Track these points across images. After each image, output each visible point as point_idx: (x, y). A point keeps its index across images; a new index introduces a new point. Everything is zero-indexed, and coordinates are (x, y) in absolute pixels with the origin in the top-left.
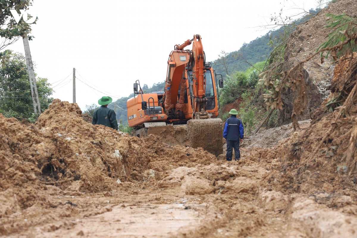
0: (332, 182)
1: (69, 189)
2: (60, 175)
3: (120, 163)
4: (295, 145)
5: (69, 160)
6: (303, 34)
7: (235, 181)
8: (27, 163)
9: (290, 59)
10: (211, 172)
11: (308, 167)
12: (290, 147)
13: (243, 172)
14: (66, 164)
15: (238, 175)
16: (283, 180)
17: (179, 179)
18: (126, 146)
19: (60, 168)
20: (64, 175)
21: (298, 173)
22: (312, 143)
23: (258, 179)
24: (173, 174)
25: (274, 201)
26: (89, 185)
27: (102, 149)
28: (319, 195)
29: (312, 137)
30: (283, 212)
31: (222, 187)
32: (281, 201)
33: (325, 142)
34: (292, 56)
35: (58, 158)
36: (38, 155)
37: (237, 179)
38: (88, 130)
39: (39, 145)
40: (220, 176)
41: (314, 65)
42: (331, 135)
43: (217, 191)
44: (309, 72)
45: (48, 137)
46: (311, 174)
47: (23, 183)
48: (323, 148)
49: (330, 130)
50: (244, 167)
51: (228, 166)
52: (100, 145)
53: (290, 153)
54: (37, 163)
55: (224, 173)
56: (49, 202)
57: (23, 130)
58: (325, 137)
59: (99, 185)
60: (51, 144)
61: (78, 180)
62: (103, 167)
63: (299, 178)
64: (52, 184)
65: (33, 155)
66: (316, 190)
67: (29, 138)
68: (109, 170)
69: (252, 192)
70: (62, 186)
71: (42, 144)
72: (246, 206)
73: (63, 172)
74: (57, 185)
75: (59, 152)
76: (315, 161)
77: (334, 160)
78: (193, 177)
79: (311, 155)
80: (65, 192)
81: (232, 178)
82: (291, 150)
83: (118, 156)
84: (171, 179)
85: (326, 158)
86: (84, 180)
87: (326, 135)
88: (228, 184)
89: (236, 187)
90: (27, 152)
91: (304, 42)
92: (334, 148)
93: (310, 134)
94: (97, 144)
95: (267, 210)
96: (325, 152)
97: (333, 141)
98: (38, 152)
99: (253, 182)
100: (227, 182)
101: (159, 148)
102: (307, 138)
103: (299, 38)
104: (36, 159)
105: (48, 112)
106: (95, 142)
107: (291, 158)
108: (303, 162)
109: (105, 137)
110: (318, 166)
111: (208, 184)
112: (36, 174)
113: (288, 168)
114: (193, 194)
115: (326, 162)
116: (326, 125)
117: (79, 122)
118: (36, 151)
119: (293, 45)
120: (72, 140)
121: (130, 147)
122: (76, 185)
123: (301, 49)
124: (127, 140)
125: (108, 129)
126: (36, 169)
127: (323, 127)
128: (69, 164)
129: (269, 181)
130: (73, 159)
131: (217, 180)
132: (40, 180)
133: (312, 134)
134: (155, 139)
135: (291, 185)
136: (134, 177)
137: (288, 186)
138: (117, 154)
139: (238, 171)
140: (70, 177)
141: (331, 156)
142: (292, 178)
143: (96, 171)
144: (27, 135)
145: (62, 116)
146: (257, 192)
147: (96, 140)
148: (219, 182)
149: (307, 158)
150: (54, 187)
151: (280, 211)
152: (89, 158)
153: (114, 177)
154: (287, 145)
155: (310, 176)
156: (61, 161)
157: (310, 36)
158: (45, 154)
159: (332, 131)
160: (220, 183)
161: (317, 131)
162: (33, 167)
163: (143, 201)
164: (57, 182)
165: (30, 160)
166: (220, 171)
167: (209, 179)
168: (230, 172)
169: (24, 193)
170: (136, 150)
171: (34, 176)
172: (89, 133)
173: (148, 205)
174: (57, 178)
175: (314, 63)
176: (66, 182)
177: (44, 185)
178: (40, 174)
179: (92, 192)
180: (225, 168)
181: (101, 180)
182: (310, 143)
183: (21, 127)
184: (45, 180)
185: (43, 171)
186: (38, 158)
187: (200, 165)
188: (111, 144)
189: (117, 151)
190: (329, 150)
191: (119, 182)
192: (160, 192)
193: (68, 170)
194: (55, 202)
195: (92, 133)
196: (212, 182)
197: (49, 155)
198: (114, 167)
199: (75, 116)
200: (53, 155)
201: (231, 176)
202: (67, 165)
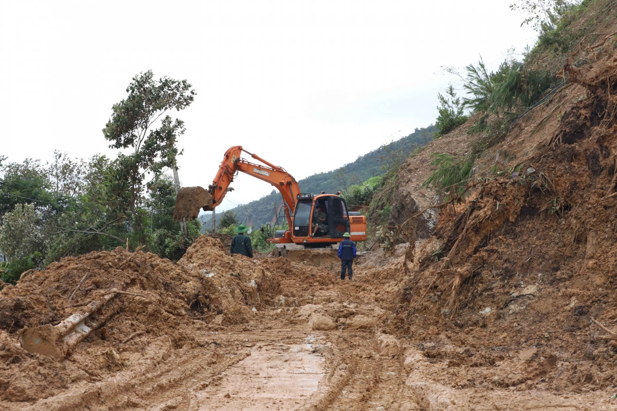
0: (436, 324)
1: (213, 323)
2: (206, 310)
3: (255, 291)
4: (406, 290)
5: (213, 297)
6: (411, 167)
7: (354, 318)
8: (178, 300)
9: (401, 189)
10: (334, 310)
11: (417, 310)
12: (402, 291)
13: (361, 310)
14: (210, 300)
15: (357, 313)
16: (395, 321)
17: (307, 316)
18: (260, 274)
19: (205, 304)
20: (209, 310)
21: (409, 315)
22: (420, 289)
23: (374, 317)
24: (301, 311)
25: (388, 347)
26: (230, 318)
27: (240, 280)
28: (426, 345)
29: (421, 283)
30: (396, 357)
31: (344, 324)
32: (394, 347)
33: (431, 288)
34: (402, 186)
35: (203, 295)
36: (187, 292)
37: (356, 317)
38: (229, 263)
39: (188, 283)
40: (341, 314)
41: (420, 195)
42: (437, 282)
43: (339, 327)
44: (416, 201)
45: (195, 276)
46: (419, 318)
47: (176, 325)
48: (430, 294)
49: (436, 278)
50: (363, 306)
51: (349, 304)
52: (238, 276)
53: (402, 297)
54: (186, 300)
55: (346, 312)
56: (197, 341)
57: (175, 270)
58: (431, 284)
59: (238, 318)
60: (198, 282)
61: (221, 314)
62: (241, 296)
63: (409, 320)
64: (199, 319)
65: (183, 293)
66: (423, 331)
67: (179, 277)
68: (246, 299)
69: (369, 331)
70: (207, 320)
71: (191, 282)
72: (364, 351)
73: (208, 307)
74: (202, 320)
75: (205, 289)
76: (422, 304)
77: (439, 304)
78: (318, 314)
79: (419, 299)
80: (210, 326)
81: (352, 316)
82: (402, 293)
83: (254, 285)
84: (299, 316)
85: (432, 302)
86: (225, 314)
87: (433, 282)
88: (348, 321)
89: (356, 324)
90: (178, 290)
91: (412, 174)
92: (439, 293)
93: (419, 280)
94: (236, 276)
95: (382, 355)
96: (431, 297)
97: (438, 288)
98: (187, 290)
99: (370, 319)
100: (348, 319)
101: (288, 269)
102: (416, 284)
103: (408, 170)
104: (185, 296)
105: (195, 247)
106: (234, 274)
107: (402, 301)
108: (412, 305)
109: (243, 268)
110: (425, 309)
111: (331, 321)
112: (186, 310)
113: (400, 310)
114: (319, 330)
115: (432, 306)
116: (432, 274)
117: (221, 256)
118: (185, 289)
119: (403, 176)
120: (215, 275)
121: (264, 275)
122: (219, 319)
123: (410, 180)
124: (261, 269)
125: (245, 258)
126: (186, 306)
127: (429, 275)
128: (213, 300)
129: (384, 322)
130: (216, 295)
131: (339, 317)
132: (189, 315)
133: (421, 281)
134: (284, 260)
135: (402, 325)
136: (267, 302)
137: (399, 326)
138: (252, 284)
139: (357, 309)
140: (214, 312)
141: (436, 301)
142: (404, 320)
143: (236, 305)
144: (178, 275)
145: (206, 250)
146: (374, 331)
147: (236, 272)
148: (340, 319)
149: (416, 302)
150: (200, 321)
151: (394, 357)
152: (229, 290)
153: (250, 305)
154: (400, 289)
155: (418, 319)
156: (207, 297)
157: (417, 169)
158: (193, 291)
159: (437, 279)
160: (342, 320)
161: (425, 278)
162: (183, 304)
163: (276, 339)
164: (203, 316)
165: (180, 298)
166: (342, 310)
167: (332, 316)
168: (350, 310)
169: (176, 334)
170: (269, 278)
171: (184, 312)
172: (229, 266)
173: (281, 346)
174: (203, 313)
175: (421, 193)
176: (211, 316)
177: (192, 320)
178: (189, 310)
179: (232, 324)
180: (346, 307)
181: (240, 313)
182: (419, 289)
183: (174, 267)
184: (193, 315)
185: (191, 307)
186: (187, 295)
187: (324, 302)
188: (248, 275)
189: (253, 281)
190: (435, 295)
191: (254, 310)
192: (290, 328)
193: (212, 306)
194: (202, 341)
195: (232, 266)
196: (335, 319)
197: (196, 292)
198: (250, 295)
199: (217, 250)
200: (199, 292)
201: (351, 314)
202: (212, 300)
